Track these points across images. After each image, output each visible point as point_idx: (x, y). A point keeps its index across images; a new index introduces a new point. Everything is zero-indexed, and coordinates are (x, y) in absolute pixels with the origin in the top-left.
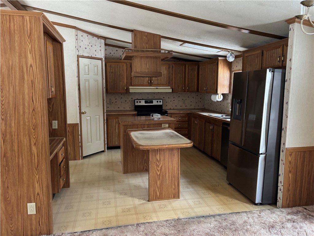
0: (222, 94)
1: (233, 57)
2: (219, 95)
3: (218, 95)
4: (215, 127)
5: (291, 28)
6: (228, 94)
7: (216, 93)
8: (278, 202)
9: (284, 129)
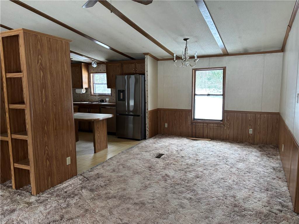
0: (85, 88)
1: (96, 64)
5: (146, 57)
6: (88, 88)
8: (146, 137)
9: (147, 102)
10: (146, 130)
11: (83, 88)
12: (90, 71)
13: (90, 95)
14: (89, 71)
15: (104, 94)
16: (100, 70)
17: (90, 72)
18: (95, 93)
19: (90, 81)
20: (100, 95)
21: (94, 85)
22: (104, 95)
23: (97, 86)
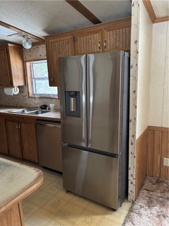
0: (18, 87)
1: (30, 44)
2: (15, 88)
3: (13, 88)
4: (23, 125)
5: (134, 3)
6: (24, 86)
7: (11, 85)
8: (130, 195)
9: (133, 120)
10: (129, 182)
11: (14, 87)
12: (26, 58)
13: (27, 97)
14: (24, 58)
15: (47, 96)
16: (40, 55)
17: (25, 60)
18: (35, 93)
19: (26, 74)
20: (42, 97)
21: (33, 80)
22: (48, 98)
23: (37, 82)
